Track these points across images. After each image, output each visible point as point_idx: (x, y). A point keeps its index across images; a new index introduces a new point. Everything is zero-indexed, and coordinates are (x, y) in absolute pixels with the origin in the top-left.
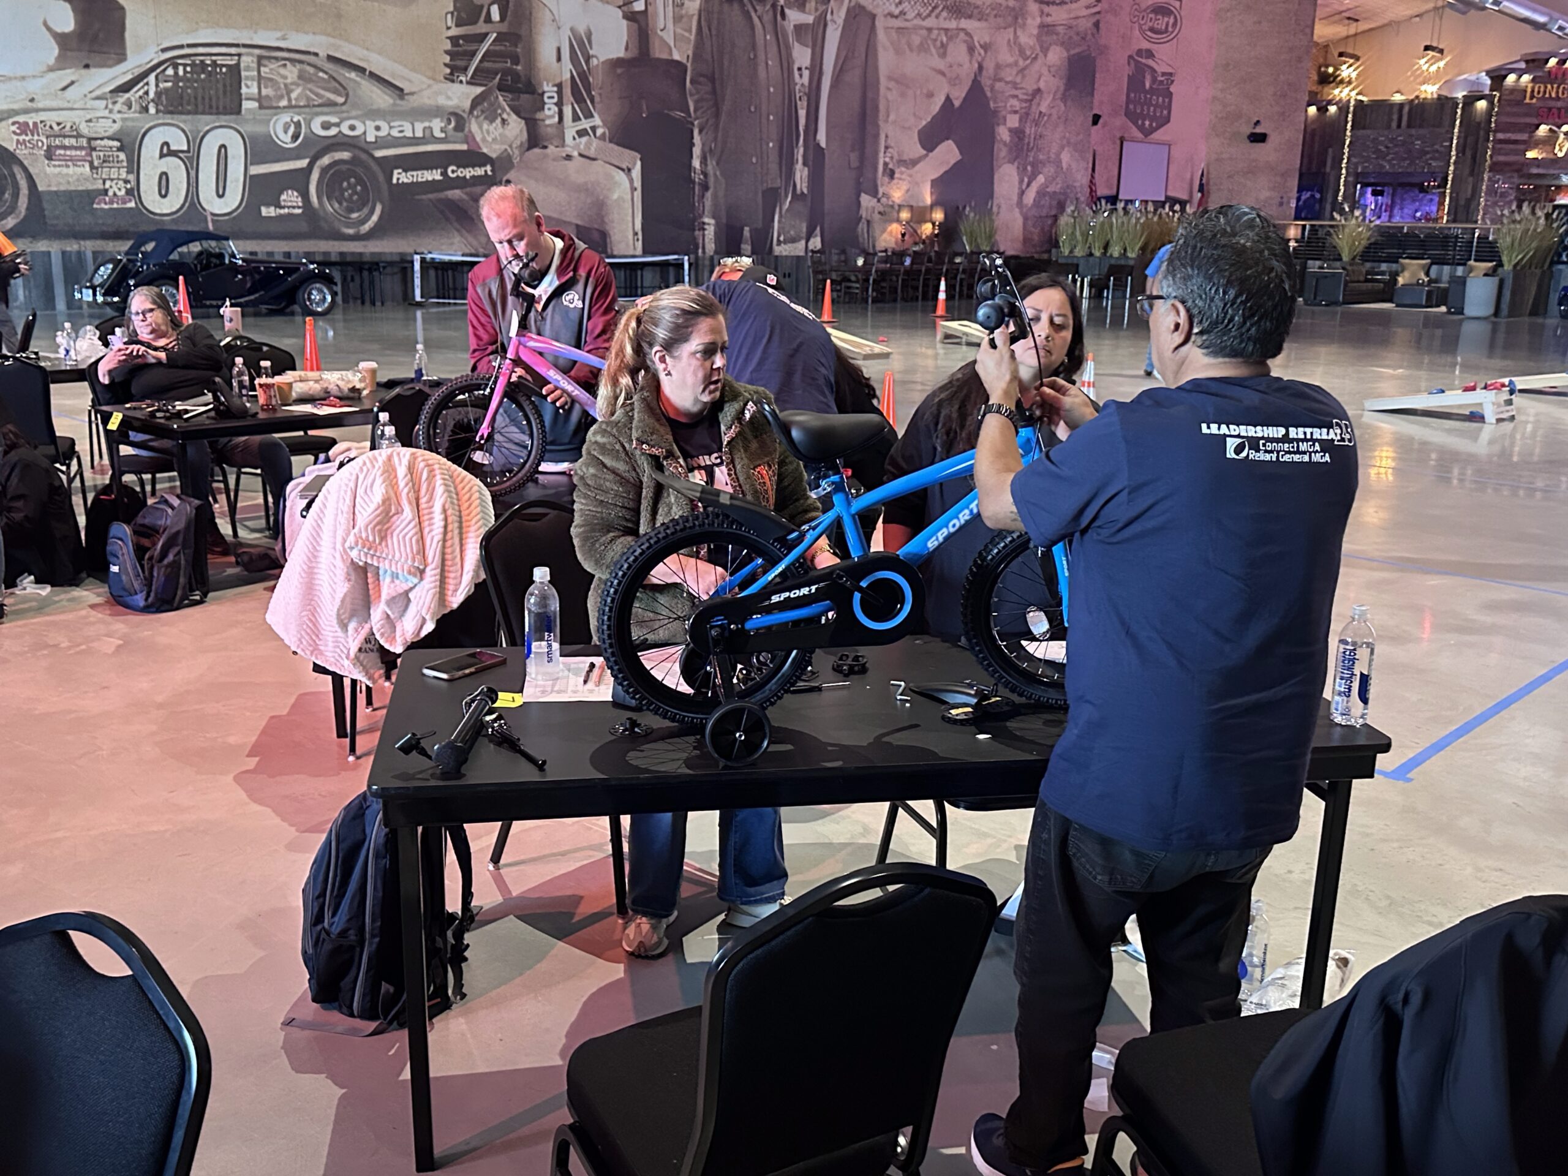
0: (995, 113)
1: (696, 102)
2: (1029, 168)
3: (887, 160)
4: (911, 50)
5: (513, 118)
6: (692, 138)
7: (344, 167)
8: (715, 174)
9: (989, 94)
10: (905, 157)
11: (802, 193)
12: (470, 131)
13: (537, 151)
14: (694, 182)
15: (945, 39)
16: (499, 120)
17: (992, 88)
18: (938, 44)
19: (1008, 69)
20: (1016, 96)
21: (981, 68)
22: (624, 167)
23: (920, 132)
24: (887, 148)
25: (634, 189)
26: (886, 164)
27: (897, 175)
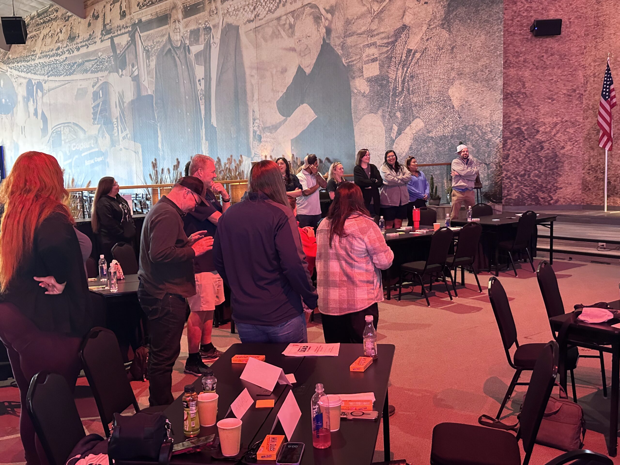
0: (349, 67)
2: (398, 114)
3: (256, 128)
4: (266, 41)
9: (340, 52)
10: (268, 125)
15: (292, 20)
16: (104, 137)
17: (343, 46)
18: (287, 26)
19: (361, 21)
20: (374, 44)
21: (329, 31)
22: (136, 151)
23: (278, 103)
24: (254, 120)
25: (140, 162)
26: (255, 132)
27: (262, 140)
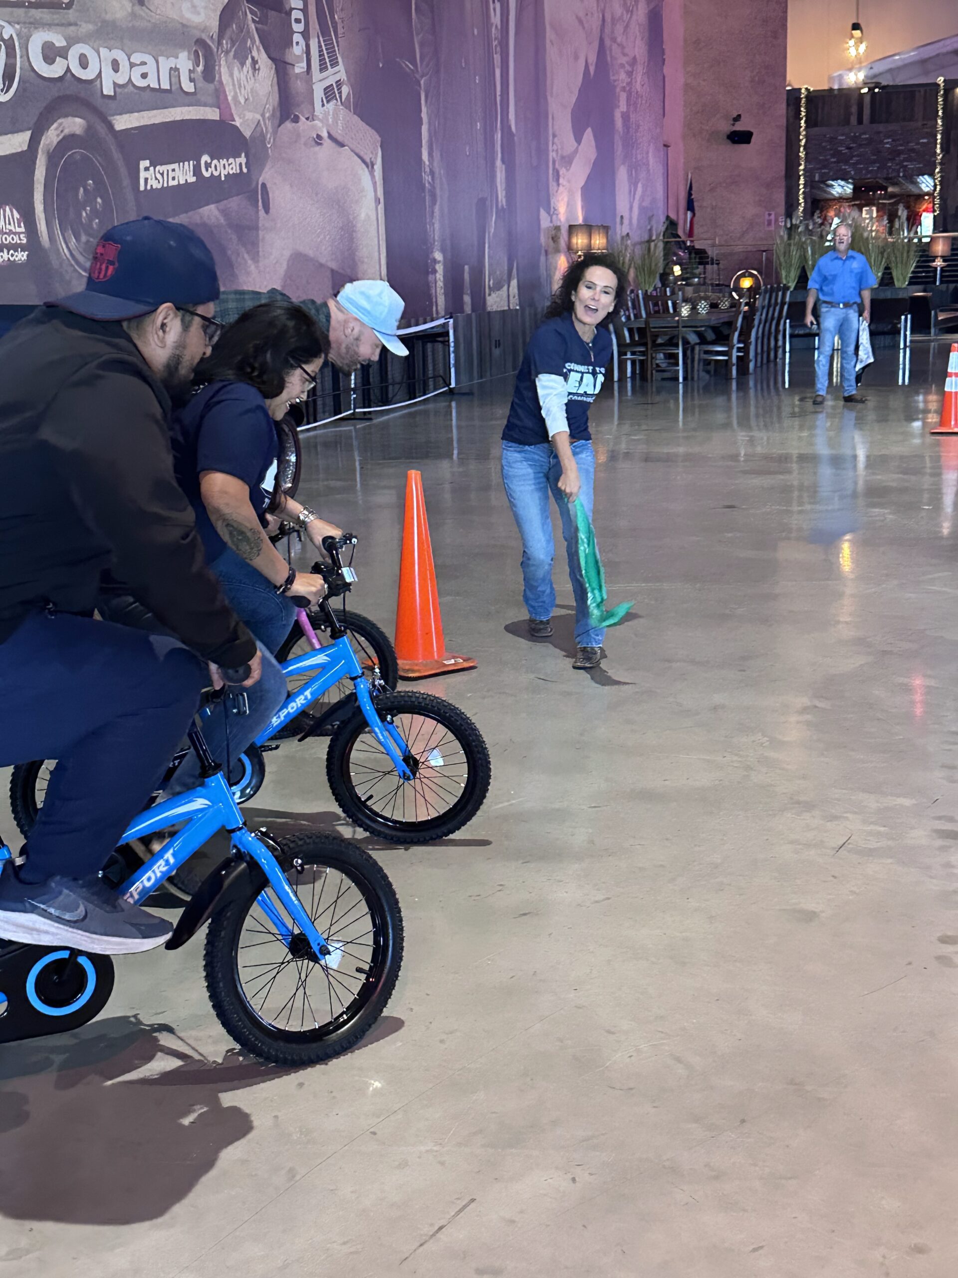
1: (422, 45)
2: (634, 172)
3: (554, 155)
5: (263, 59)
6: (421, 111)
7: (77, 152)
8: (440, 173)
9: (609, 60)
10: (565, 152)
11: (502, 206)
12: (221, 82)
13: (288, 125)
14: (422, 187)
16: (249, 61)
17: (611, 51)
19: (618, 25)
20: (624, 66)
21: (604, 20)
22: (368, 160)
23: (572, 114)
24: (554, 136)
25: (377, 201)
27: (561, 180)
